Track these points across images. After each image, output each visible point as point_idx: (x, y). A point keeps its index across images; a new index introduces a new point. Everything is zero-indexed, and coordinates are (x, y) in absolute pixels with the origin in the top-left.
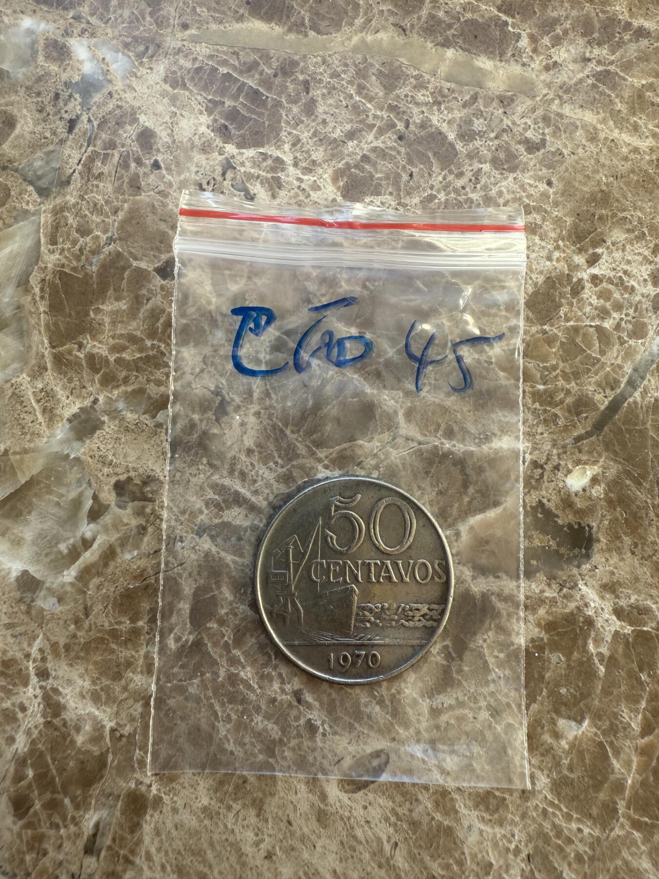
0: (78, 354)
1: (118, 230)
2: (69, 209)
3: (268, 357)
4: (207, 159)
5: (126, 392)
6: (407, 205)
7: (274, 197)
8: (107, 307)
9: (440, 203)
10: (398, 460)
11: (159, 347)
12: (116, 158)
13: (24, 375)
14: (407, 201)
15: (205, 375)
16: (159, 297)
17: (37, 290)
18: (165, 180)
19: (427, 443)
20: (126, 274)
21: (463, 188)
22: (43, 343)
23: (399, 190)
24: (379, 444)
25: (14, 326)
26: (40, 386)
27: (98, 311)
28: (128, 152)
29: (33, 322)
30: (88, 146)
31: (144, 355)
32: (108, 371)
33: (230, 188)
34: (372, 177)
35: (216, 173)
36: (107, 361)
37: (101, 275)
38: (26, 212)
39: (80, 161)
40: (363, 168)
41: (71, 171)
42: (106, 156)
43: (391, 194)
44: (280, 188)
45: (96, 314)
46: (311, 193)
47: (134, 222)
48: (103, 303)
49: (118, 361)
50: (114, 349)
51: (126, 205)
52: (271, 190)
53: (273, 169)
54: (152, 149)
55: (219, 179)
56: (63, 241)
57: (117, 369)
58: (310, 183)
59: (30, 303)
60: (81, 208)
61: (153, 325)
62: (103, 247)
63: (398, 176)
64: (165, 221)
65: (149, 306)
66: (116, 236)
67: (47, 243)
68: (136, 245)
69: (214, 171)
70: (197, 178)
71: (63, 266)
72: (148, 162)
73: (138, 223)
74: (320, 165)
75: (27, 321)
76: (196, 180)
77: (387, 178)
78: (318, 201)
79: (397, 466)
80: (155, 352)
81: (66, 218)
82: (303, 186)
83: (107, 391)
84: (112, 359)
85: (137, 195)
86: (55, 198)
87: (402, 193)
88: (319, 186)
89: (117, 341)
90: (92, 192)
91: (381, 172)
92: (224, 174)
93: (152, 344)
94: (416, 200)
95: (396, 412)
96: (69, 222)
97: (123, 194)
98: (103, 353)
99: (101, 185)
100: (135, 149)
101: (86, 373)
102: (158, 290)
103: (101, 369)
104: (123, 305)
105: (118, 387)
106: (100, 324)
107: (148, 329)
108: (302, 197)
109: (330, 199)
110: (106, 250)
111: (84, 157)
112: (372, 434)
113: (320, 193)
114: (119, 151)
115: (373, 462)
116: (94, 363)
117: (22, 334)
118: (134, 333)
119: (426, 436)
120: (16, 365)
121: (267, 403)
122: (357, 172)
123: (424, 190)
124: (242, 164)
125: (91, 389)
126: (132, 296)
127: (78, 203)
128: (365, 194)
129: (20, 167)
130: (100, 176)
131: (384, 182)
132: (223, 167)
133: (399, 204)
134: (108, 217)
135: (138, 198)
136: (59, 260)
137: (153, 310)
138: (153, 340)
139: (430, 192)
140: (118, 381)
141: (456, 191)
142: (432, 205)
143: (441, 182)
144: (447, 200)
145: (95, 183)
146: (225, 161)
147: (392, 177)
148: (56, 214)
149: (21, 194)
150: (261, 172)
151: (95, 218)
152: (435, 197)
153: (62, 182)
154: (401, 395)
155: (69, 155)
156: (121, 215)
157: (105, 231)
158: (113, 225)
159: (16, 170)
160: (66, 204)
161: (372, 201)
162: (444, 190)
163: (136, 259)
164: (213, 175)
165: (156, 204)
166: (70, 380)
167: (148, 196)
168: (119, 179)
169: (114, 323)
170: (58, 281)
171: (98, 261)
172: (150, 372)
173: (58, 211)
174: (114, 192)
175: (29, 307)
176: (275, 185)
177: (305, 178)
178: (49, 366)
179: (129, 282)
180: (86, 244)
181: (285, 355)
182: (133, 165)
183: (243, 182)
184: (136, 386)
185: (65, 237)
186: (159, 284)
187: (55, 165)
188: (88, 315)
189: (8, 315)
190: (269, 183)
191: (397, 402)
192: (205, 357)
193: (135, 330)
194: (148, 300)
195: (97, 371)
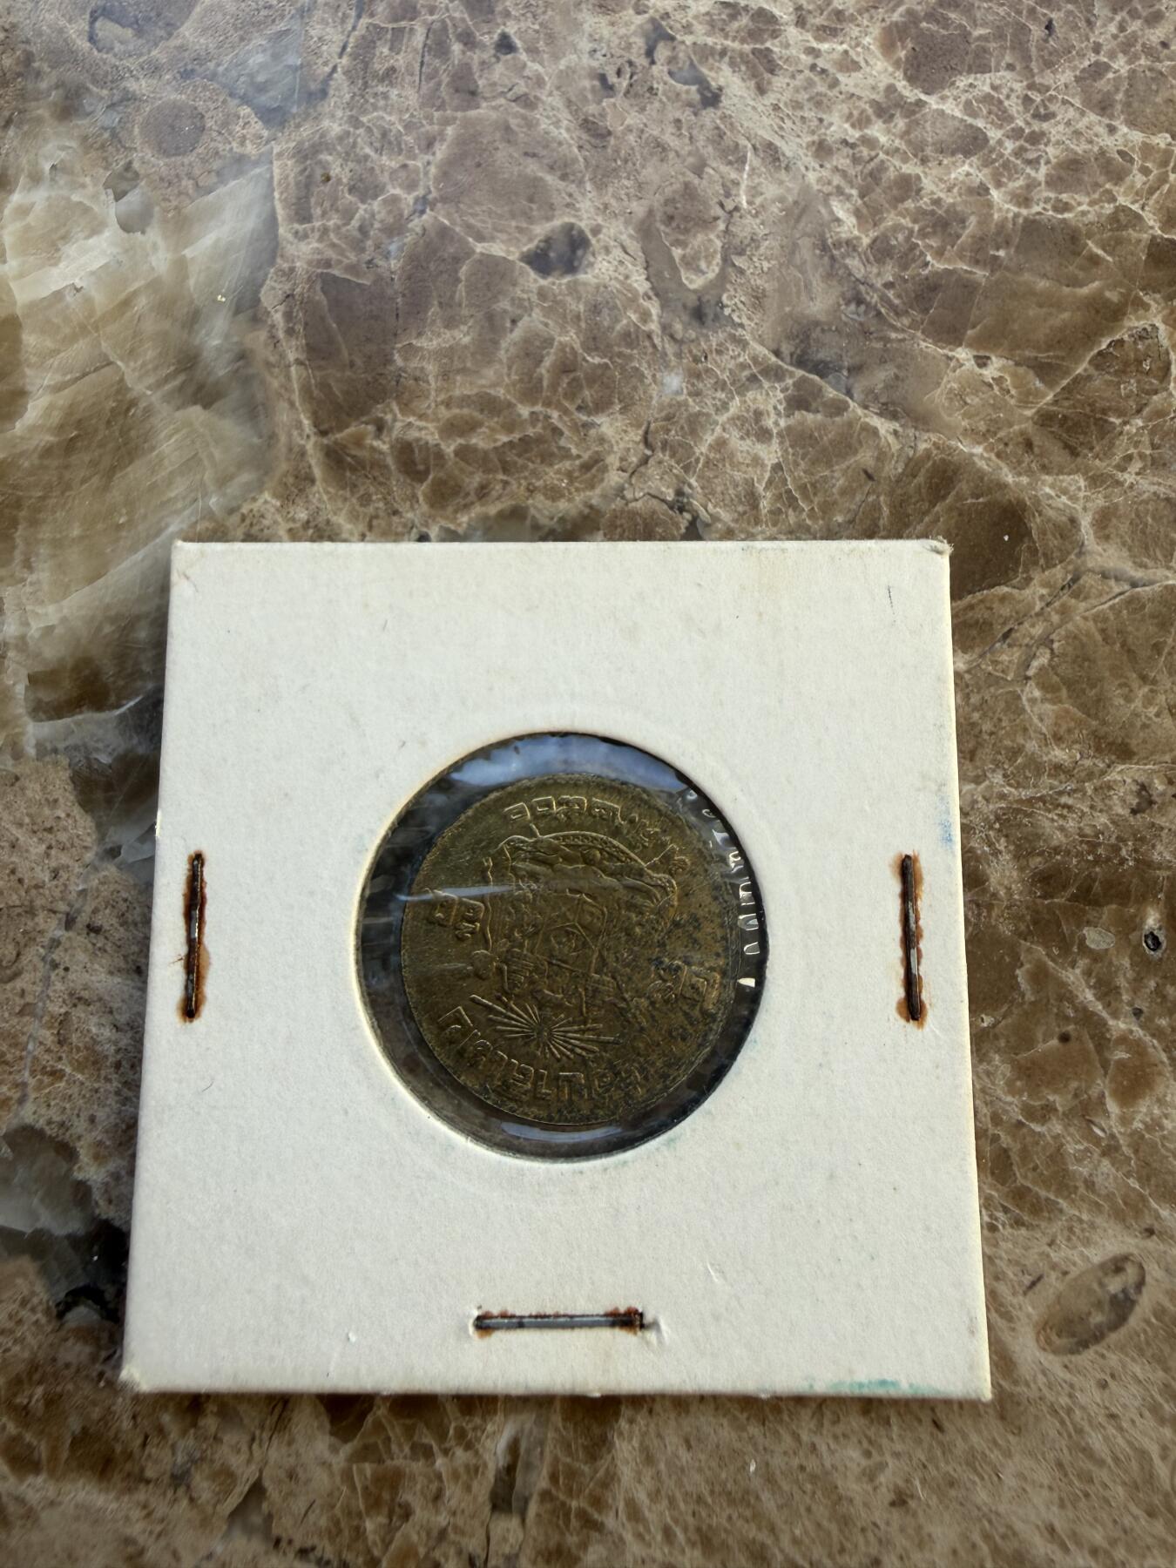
0: (376, 443)
1: (437, 180)
2: (330, 149)
3: (783, 423)
4: (612, 24)
5: (485, 518)
6: (1048, 89)
7: (761, 90)
8: (428, 343)
9: (1118, 80)
10: (1091, 624)
11: (548, 417)
12: (419, 38)
13: (267, 496)
14: (1047, 78)
15: (652, 470)
16: (537, 314)
17: (278, 317)
18: (527, 73)
19: (1151, 583)
20: (464, 271)
21: (1165, 45)
22: (299, 425)
23: (1026, 58)
24: (1044, 591)
25: (235, 395)
26: (303, 515)
27: (410, 350)
28: (443, 21)
29: (275, 384)
30: (359, 16)
31: (516, 436)
32: (441, 474)
33: (667, 78)
34: (965, 36)
35: (634, 50)
36: (440, 455)
37: (409, 278)
38: (240, 161)
39: (344, 48)
40: (946, 19)
41: (327, 69)
42: (398, 34)
43: (1010, 67)
44: (772, 72)
45: (406, 359)
46: (841, 77)
47: (469, 163)
48: (420, 335)
49: (463, 453)
50: (452, 428)
51: (450, 131)
52: (754, 76)
53: (754, 35)
54: (492, 12)
55: (644, 61)
56: (324, 214)
57: (462, 470)
58: (835, 56)
59: (266, 345)
60: (355, 145)
61: (530, 374)
62: (409, 220)
63: (1023, 29)
64: (534, 155)
65: (517, 334)
66: (434, 194)
67: (291, 220)
68: (478, 209)
69: (629, 46)
70: (595, 64)
71: (328, 264)
72: (489, 39)
73: (479, 165)
74: (852, 19)
75: (263, 382)
76: (592, 69)
77: (999, 35)
78: (857, 92)
79: (1088, 635)
80: (539, 429)
81: (325, 166)
82: (821, 63)
83: (447, 518)
84: (449, 448)
85: (469, 107)
86: (298, 126)
87: (1034, 65)
88: (856, 63)
89: (456, 411)
90: (375, 108)
91: (985, 24)
92: (650, 53)
93: (532, 413)
94: (1066, 76)
95: (1073, 521)
96: (332, 173)
97: (441, 107)
98: (429, 438)
99: (394, 93)
100: (457, 15)
101: (397, 484)
102: (534, 298)
103: (427, 472)
104: (463, 336)
105: (467, 507)
106: (416, 379)
107: (521, 381)
108: (821, 87)
109: (882, 86)
110: (416, 224)
111: (352, 40)
112: (1026, 571)
113: (859, 75)
114: (424, 22)
115: (1038, 631)
116: (413, 461)
117: (254, 411)
118: (492, 392)
119: (1145, 567)
120: (246, 477)
121: (792, 518)
122: (934, 27)
123: (1082, 55)
124: (688, 28)
125: (410, 515)
126: (480, 315)
127: (348, 134)
128: (954, 70)
129: (221, 69)
130: (390, 75)
131: (992, 45)
132: (646, 36)
133: (1031, 87)
134: (414, 158)
135: (472, 113)
136: (319, 251)
137: (526, 341)
138: (534, 404)
139: (1093, 58)
140: (468, 494)
141: (1149, 51)
142: (1102, 85)
143: (1115, 37)
144: (1133, 72)
145: (381, 89)
146: (649, 27)
147: (1009, 32)
148: (306, 158)
149: (225, 124)
150: (728, 43)
151: (389, 162)
152: (1107, 67)
153: (310, 95)
154: (1082, 483)
155: (320, 39)
156: (441, 151)
157: (411, 186)
158: (426, 173)
159: (213, 77)
160: (322, 136)
161: (971, 85)
162: (1125, 52)
163: (480, 238)
164: (627, 56)
165: (513, 122)
166: (366, 500)
167: (495, 108)
168: (430, 77)
169: (445, 375)
170: (320, 297)
171: (401, 249)
172: (534, 473)
173: (306, 154)
174: (422, 105)
175: (263, 352)
176: (761, 67)
177: (825, 46)
178: (317, 472)
179: (471, 288)
180: (373, 215)
181: (819, 417)
182: (456, 48)
183: (692, 65)
184: (505, 504)
185: (327, 204)
186: (534, 287)
187: (294, 60)
188: (388, 360)
189: (221, 373)
190: (747, 63)
191: (1073, 498)
192: (646, 432)
193: (494, 385)
194: (514, 322)
195: (419, 476)
